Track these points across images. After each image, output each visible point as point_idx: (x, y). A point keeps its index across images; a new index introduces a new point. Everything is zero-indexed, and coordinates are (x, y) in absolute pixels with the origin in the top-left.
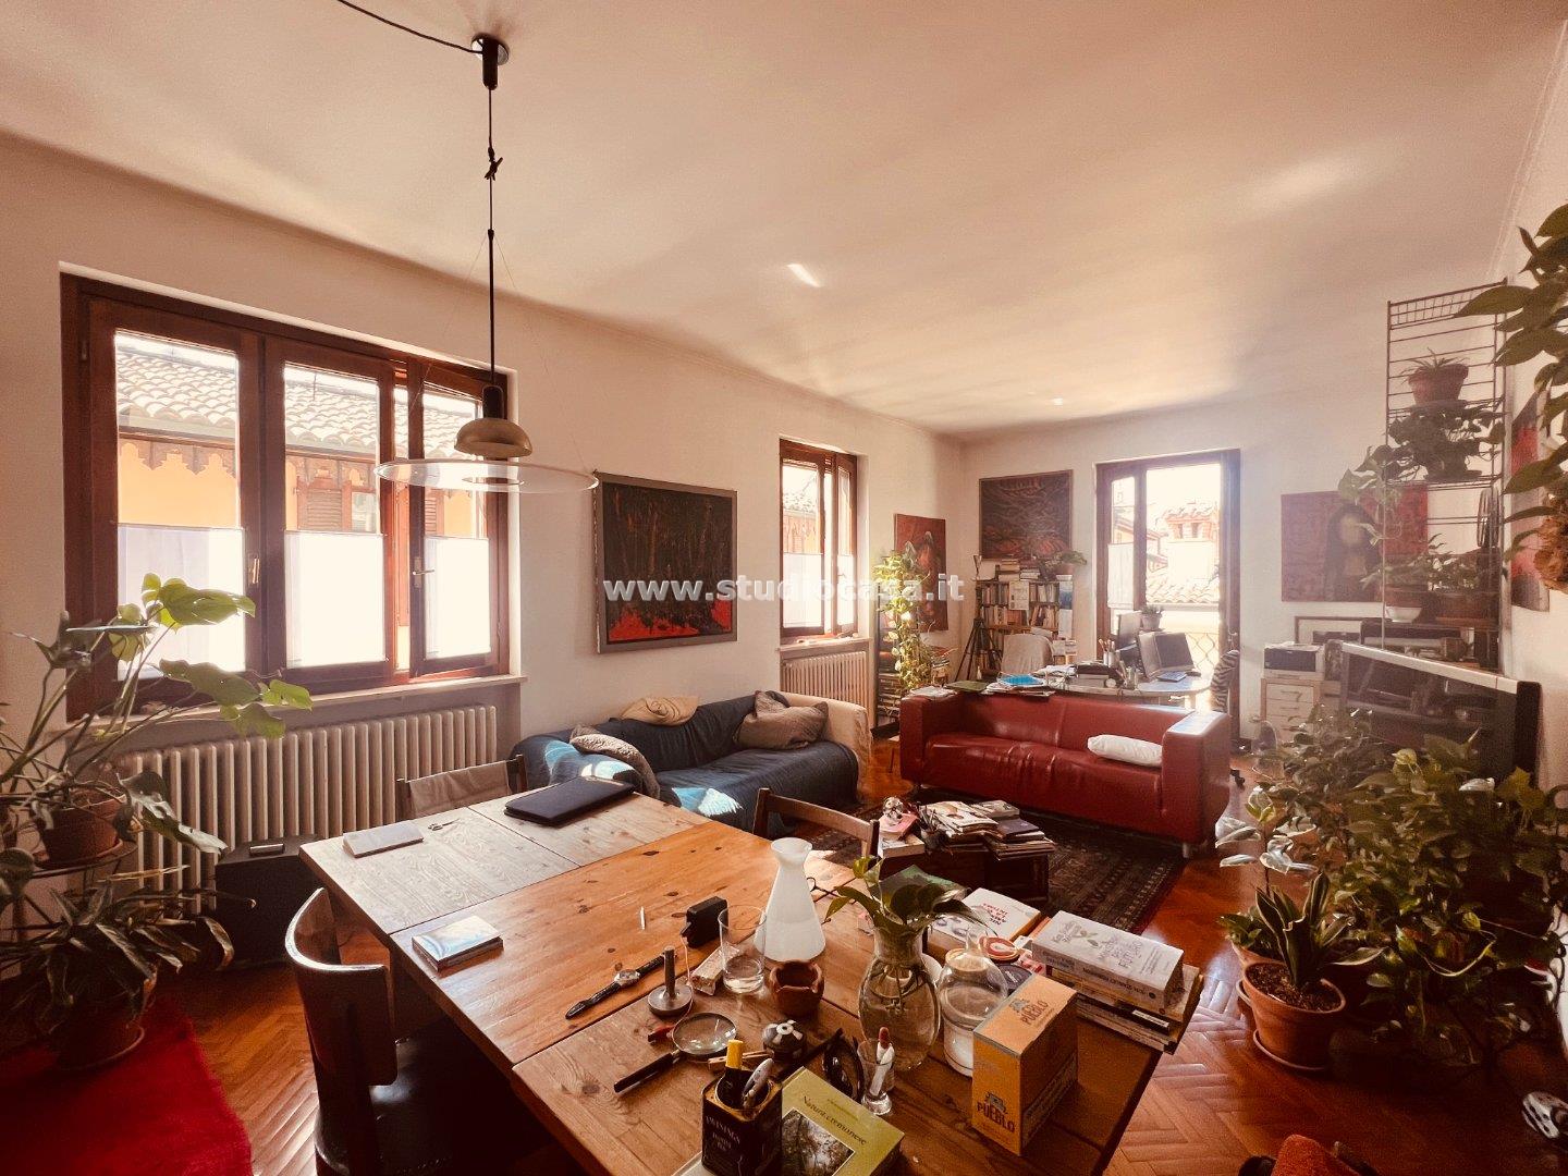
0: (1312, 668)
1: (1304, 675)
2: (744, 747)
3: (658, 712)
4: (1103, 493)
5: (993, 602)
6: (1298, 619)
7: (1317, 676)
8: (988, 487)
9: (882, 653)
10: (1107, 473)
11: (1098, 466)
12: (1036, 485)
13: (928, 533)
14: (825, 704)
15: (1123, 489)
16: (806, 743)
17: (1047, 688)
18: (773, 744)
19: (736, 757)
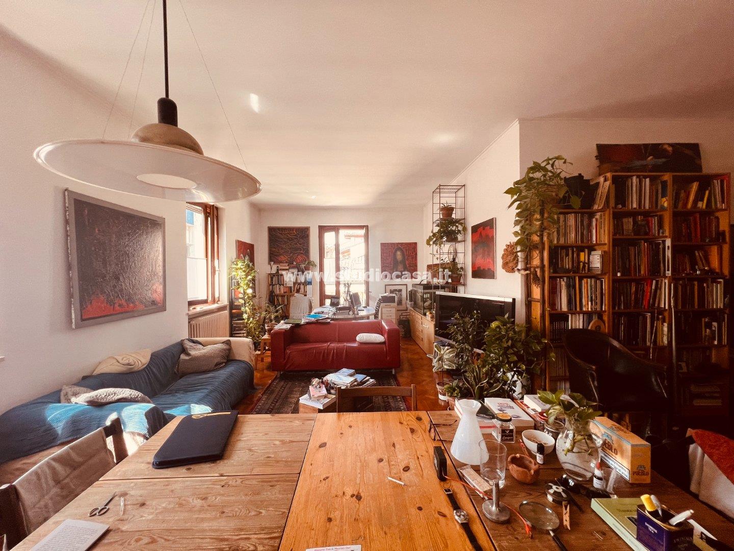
0: (394, 302)
1: (392, 304)
2: (183, 375)
3: (129, 364)
4: (321, 238)
5: (276, 283)
6: (386, 285)
7: (395, 304)
8: (272, 230)
9: (234, 311)
10: (323, 229)
11: (319, 226)
12: (294, 232)
13: (248, 250)
14: (229, 341)
15: (329, 237)
16: (224, 364)
17: (328, 318)
18: (205, 368)
19: (182, 382)
